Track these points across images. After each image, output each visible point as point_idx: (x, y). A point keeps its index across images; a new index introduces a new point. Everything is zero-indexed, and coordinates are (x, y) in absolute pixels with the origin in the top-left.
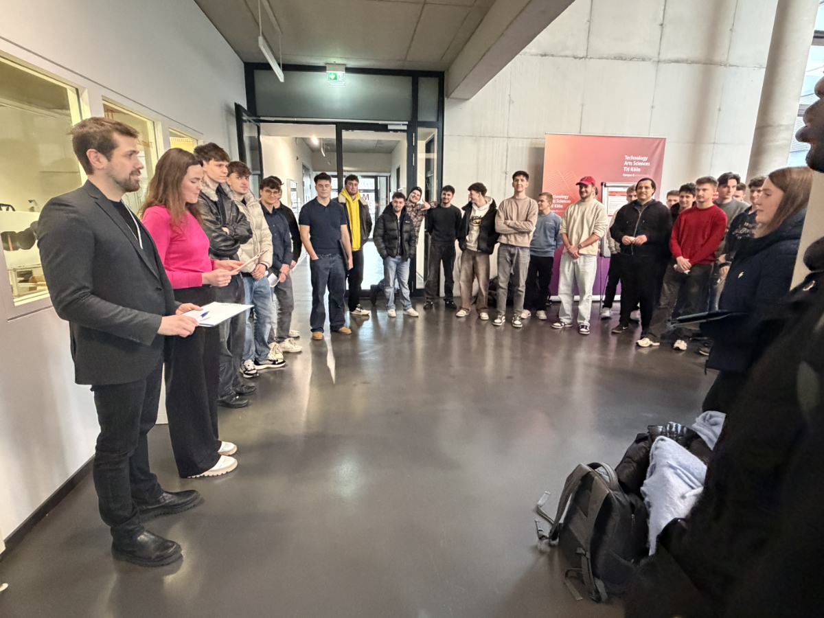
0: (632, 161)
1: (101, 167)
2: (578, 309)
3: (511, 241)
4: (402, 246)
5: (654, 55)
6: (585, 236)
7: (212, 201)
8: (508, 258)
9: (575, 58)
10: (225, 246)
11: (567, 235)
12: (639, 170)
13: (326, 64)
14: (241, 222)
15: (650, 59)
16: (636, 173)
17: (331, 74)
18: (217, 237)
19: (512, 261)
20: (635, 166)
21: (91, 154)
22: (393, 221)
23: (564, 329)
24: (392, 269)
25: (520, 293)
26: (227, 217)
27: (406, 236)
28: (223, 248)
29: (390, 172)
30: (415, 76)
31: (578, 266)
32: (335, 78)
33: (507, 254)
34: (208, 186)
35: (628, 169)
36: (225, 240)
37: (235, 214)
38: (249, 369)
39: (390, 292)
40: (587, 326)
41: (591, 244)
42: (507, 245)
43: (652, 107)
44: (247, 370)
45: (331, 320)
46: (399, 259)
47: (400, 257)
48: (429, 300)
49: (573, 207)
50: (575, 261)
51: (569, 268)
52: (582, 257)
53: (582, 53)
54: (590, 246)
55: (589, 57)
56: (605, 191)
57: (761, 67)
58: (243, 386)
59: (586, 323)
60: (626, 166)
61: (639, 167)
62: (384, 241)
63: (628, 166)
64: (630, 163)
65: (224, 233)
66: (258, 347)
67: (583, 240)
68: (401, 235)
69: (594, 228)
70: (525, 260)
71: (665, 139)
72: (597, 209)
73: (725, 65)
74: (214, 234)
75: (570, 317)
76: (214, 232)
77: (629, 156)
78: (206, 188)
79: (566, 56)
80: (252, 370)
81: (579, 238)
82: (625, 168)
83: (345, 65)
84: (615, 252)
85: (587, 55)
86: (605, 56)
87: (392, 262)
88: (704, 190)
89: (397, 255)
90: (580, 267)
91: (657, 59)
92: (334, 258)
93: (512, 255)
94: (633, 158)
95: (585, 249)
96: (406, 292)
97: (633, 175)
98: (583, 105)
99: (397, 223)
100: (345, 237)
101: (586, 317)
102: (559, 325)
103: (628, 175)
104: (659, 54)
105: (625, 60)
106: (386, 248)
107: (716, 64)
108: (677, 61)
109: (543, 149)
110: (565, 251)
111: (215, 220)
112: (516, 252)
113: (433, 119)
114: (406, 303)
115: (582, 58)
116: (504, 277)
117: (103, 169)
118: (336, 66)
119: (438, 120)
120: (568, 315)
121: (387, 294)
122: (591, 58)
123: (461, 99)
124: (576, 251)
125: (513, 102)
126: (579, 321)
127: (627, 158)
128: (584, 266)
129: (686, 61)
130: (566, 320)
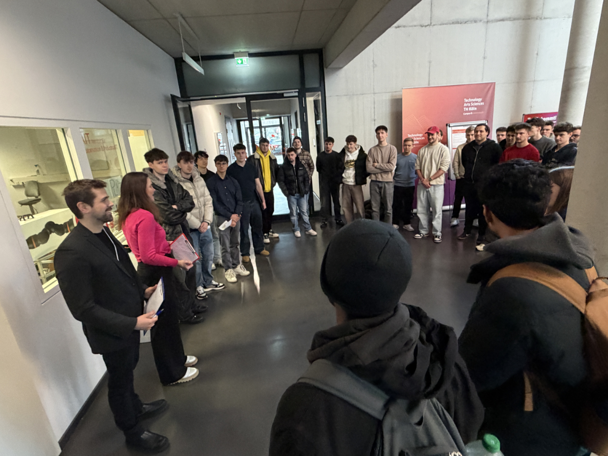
0: (470, 102)
1: (88, 212)
2: (432, 225)
3: (379, 178)
4: (299, 188)
5: (484, 17)
6: (434, 171)
7: (163, 189)
8: (378, 190)
9: (422, 26)
10: (176, 219)
11: (421, 170)
12: (476, 109)
13: (234, 53)
14: (186, 198)
15: (481, 21)
16: (473, 111)
17: (238, 60)
18: (169, 214)
19: (380, 192)
20: (473, 106)
21: (80, 205)
22: (290, 169)
23: (423, 237)
24: (294, 204)
25: (389, 215)
26: (176, 196)
27: (301, 179)
28: (175, 220)
29: (290, 113)
30: (300, 54)
31: (430, 194)
32: (242, 63)
33: (376, 188)
34: (158, 179)
35: (467, 109)
36: (176, 215)
37: (181, 193)
38: (201, 293)
39: (295, 218)
40: (439, 236)
41: (439, 177)
42: (376, 181)
43: (484, 58)
44: (199, 294)
45: (254, 246)
46: (297, 196)
47: (298, 195)
48: (324, 221)
49: (424, 150)
50: (427, 190)
51: (423, 195)
52: (432, 187)
53: (427, 22)
54: (438, 179)
55: (433, 24)
56: (449, 129)
57: (569, 17)
58: (199, 307)
59: (439, 234)
60: (465, 107)
61: (475, 106)
62: (286, 184)
63: (467, 107)
64: (469, 105)
65: (174, 210)
66: (204, 276)
67: (432, 174)
68: (298, 179)
69: (440, 165)
70: (390, 191)
71: (495, 83)
72: (441, 151)
73: (541, 19)
74: (167, 213)
75: (427, 229)
76: (167, 211)
77: (468, 99)
78: (157, 181)
79: (415, 26)
80: (202, 294)
81: (430, 173)
82: (465, 108)
83: (247, 52)
84: (459, 178)
85: (431, 23)
86: (445, 22)
87: (293, 199)
88: (521, 134)
89: (296, 193)
90: (432, 194)
91: (486, 20)
92: (253, 204)
93: (380, 188)
94: (470, 100)
95: (434, 181)
96: (306, 218)
97: (472, 113)
98: (430, 62)
99: (293, 170)
100: (259, 187)
101: (438, 229)
102: (419, 236)
103: (468, 114)
104: (488, 16)
105: (461, 23)
106: (288, 189)
107: (532, 18)
108: (503, 20)
109: (401, 100)
110: (420, 182)
111: (167, 203)
112: (383, 186)
113: (317, 85)
114: (307, 226)
115: (427, 26)
116: (376, 203)
117: (89, 213)
118: (241, 54)
119: (320, 86)
120: (425, 228)
121: (293, 221)
122: (434, 25)
123: (336, 68)
124: (428, 183)
125: (376, 65)
126: (433, 233)
127: (466, 100)
128: (434, 193)
129: (509, 19)
130: (423, 232)
